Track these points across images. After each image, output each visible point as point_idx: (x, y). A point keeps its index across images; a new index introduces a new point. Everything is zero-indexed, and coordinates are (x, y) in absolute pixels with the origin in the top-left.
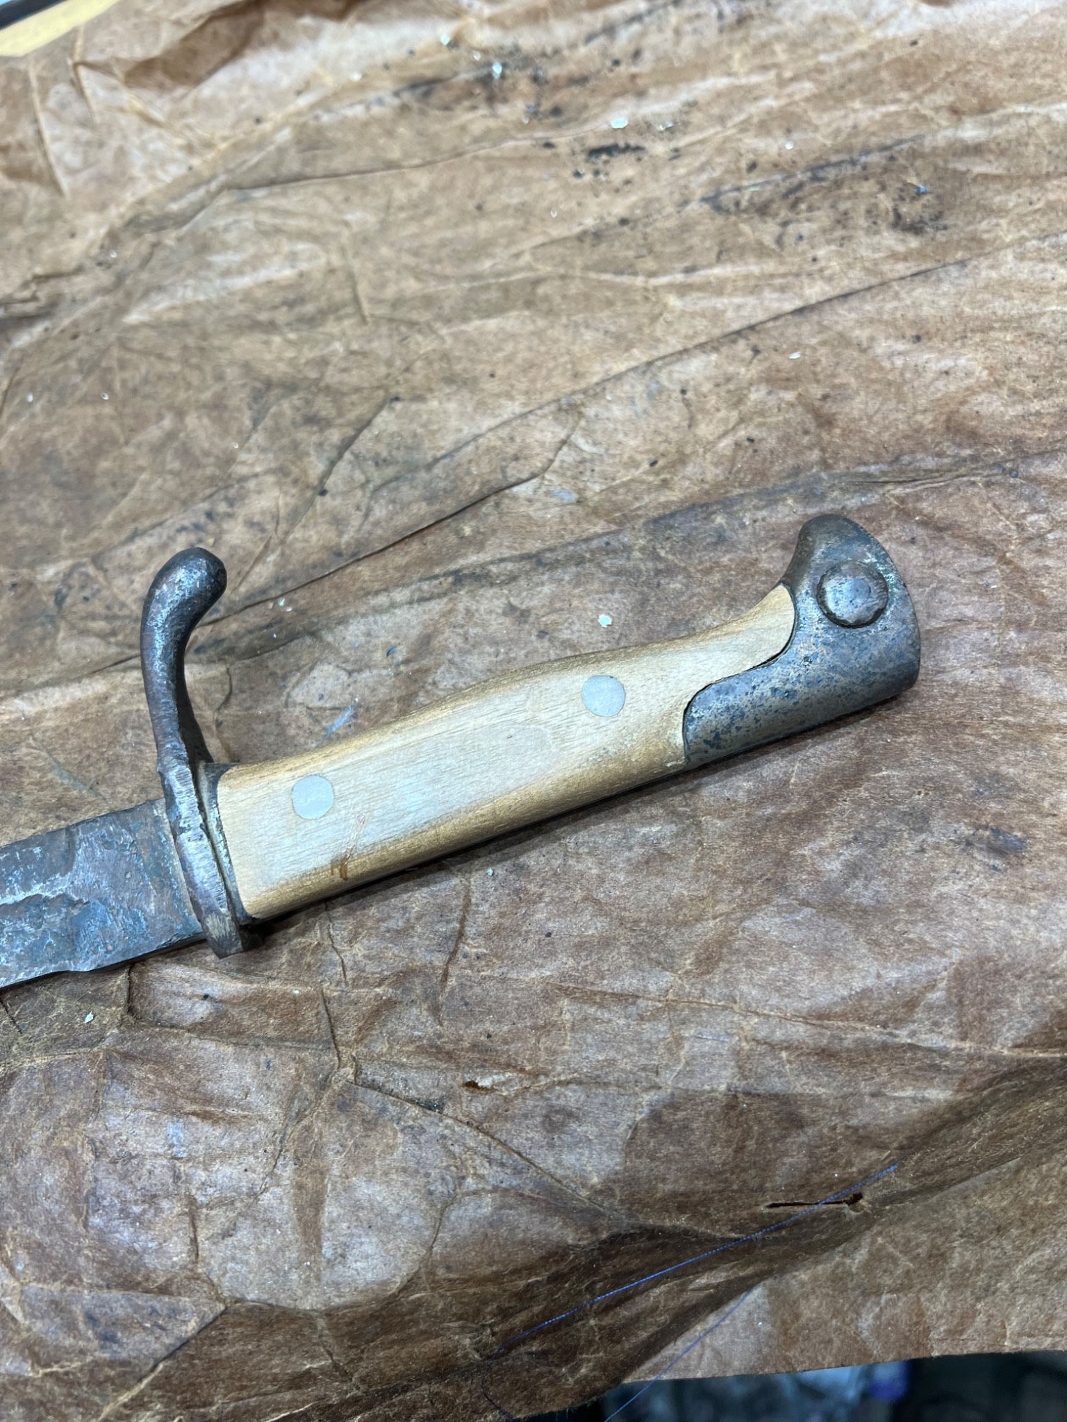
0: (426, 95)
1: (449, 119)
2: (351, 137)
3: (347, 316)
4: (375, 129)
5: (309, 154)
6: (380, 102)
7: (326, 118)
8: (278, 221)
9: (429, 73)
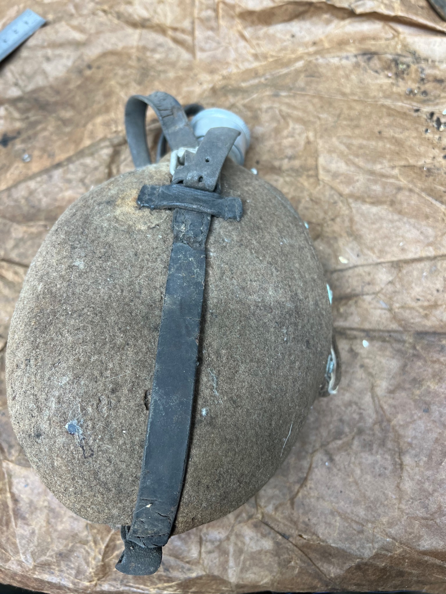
0: (369, 59)
1: (376, 78)
2: (329, 74)
3: (311, 176)
4: (341, 72)
5: (309, 79)
6: (347, 58)
7: (321, 61)
8: (289, 111)
9: (373, 49)
